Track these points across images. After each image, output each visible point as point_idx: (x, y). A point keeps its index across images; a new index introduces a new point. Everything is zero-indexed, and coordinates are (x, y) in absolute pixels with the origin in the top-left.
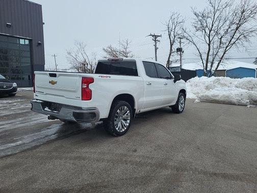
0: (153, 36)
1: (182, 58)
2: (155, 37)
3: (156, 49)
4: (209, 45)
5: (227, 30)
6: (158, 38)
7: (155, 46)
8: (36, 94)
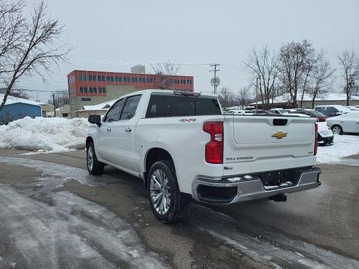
8: (225, 165)
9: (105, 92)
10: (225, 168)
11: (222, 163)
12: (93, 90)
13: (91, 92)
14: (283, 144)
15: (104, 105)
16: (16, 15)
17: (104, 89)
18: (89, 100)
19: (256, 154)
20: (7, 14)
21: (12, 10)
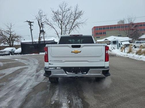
0: (28, 22)
1: (45, 36)
2: (30, 23)
3: (31, 30)
4: (61, 29)
5: (68, 22)
6: (32, 24)
7: (31, 28)
8: (49, 63)
9: (105, 34)
10: (49, 64)
11: (48, 62)
12: (101, 34)
13: (100, 34)
14: (78, 56)
15: (105, 39)
16: (70, 11)
17: (105, 33)
18: (99, 37)
19: (64, 59)
20: (68, 11)
21: (69, 10)
